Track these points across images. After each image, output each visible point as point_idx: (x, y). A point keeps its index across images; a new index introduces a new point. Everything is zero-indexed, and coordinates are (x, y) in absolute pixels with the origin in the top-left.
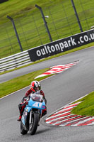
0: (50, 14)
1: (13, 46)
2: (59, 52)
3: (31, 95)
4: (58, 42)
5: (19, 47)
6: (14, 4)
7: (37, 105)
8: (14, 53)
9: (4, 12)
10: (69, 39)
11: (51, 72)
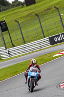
1: (38, 34)
7: (33, 74)
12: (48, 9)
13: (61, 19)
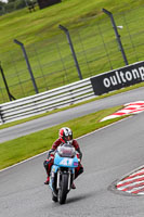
0: (125, 24)
1: (68, 71)
2: (138, 81)
4: (137, 67)
5: (76, 73)
6: (69, 8)
8: (69, 82)
9: (54, 19)
13: (119, 36)
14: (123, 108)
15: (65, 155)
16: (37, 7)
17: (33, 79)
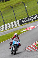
0: (28, 6)
1: (13, 18)
2: (31, 21)
3: (14, 39)
4: (31, 17)
5: (15, 19)
6: (13, 1)
7: (16, 43)
10: (35, 16)
11: (28, 29)
12: (18, 3)
13: (26, 9)
14: (27, 28)
15: (16, 41)
16: (4, 1)
17: (4, 21)
